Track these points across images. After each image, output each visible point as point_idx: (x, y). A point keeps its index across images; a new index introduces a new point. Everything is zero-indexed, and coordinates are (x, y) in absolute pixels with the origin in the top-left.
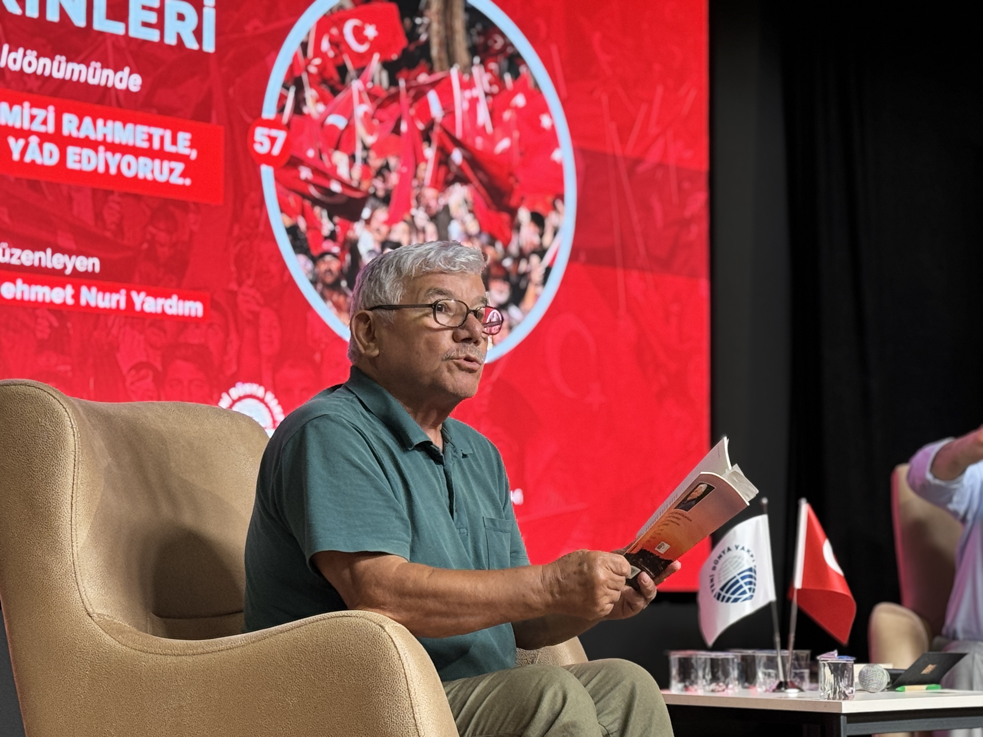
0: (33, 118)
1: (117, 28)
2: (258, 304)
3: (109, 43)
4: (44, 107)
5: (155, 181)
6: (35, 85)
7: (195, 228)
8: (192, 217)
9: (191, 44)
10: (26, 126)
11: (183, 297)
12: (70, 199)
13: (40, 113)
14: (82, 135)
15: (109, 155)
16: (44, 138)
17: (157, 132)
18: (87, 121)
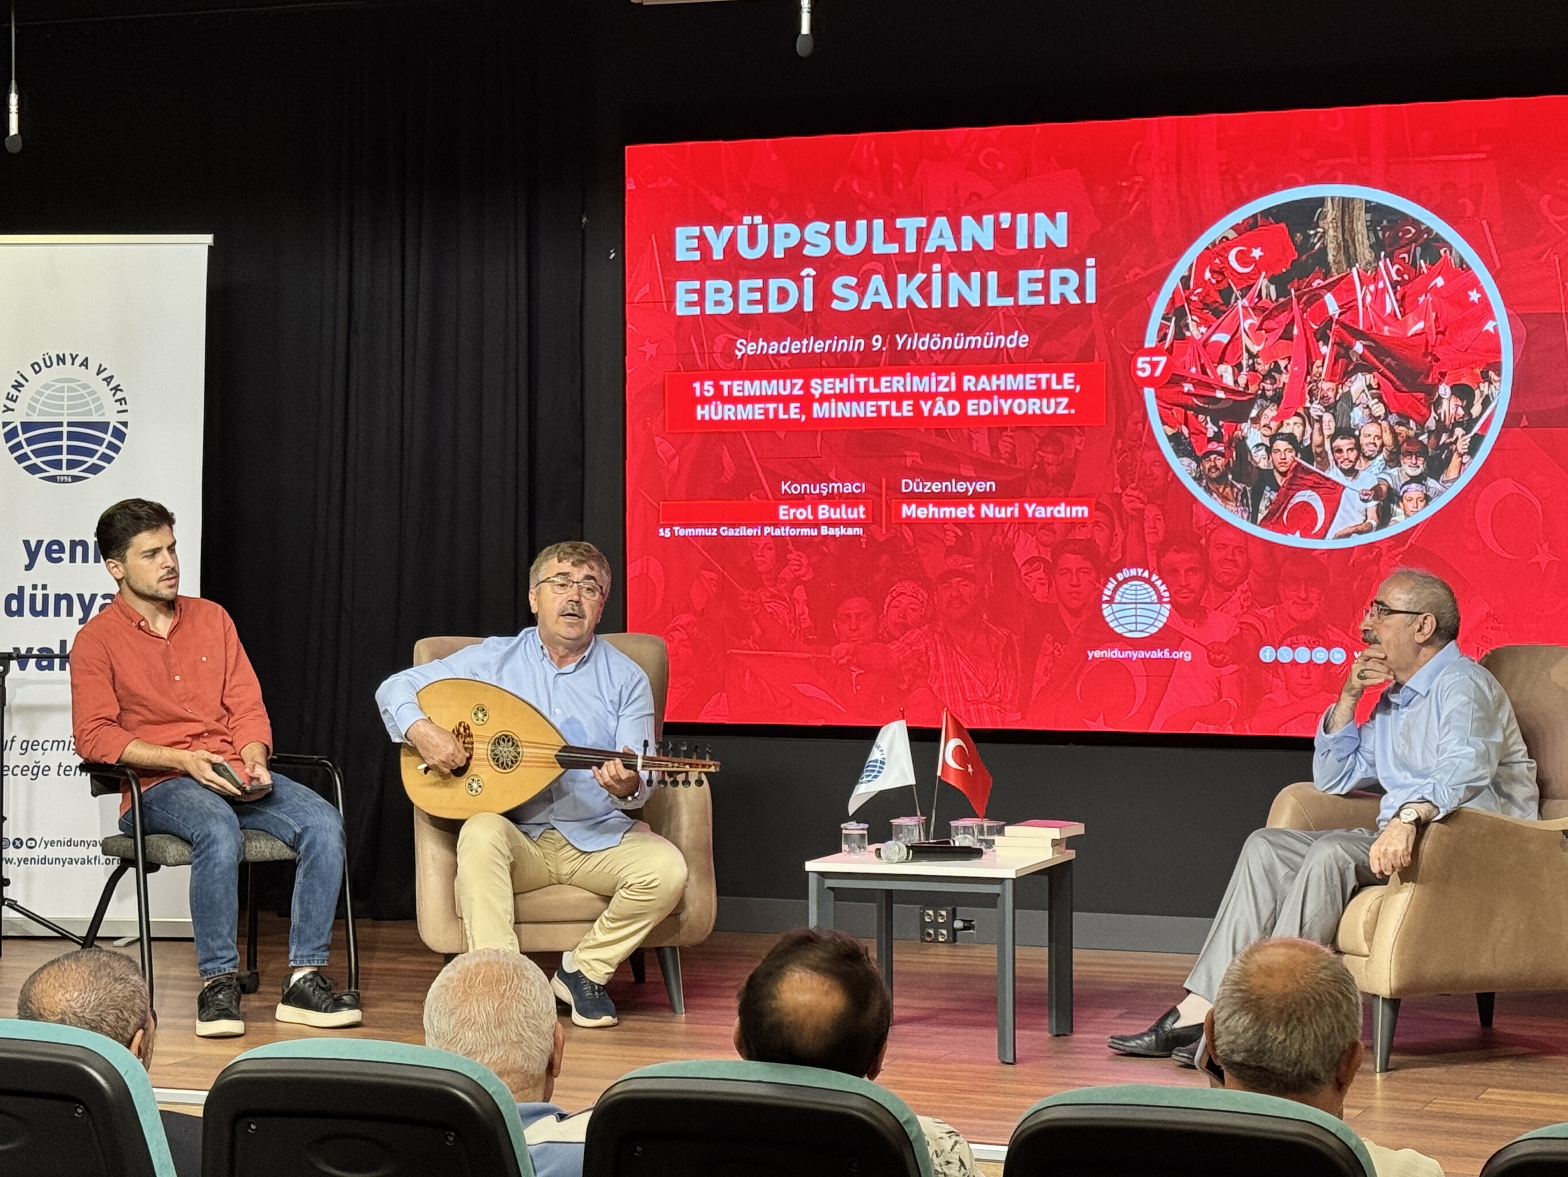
0: (938, 383)
1: (1009, 301)
2: (1142, 502)
3: (1000, 313)
4: (948, 373)
5: (1043, 415)
6: (939, 358)
7: (1080, 448)
8: (1077, 439)
9: (1074, 300)
10: (933, 389)
11: (1070, 504)
12: (971, 438)
13: (945, 379)
14: (979, 389)
15: (1002, 401)
16: (947, 396)
17: (1044, 377)
18: (984, 378)
